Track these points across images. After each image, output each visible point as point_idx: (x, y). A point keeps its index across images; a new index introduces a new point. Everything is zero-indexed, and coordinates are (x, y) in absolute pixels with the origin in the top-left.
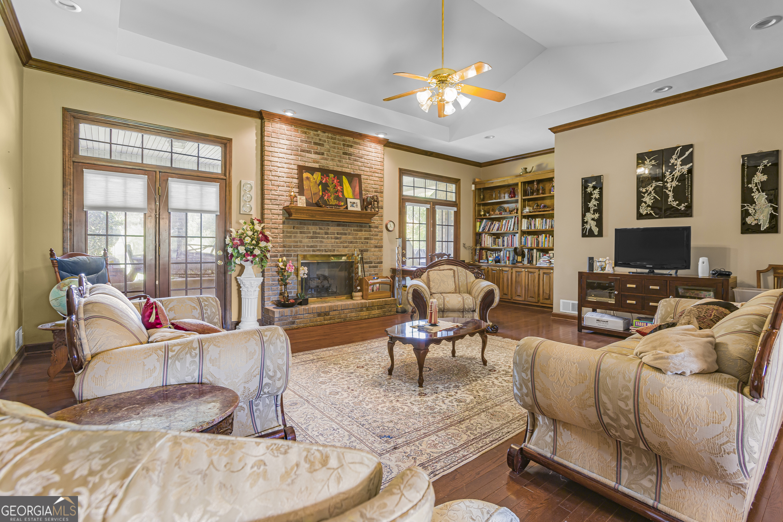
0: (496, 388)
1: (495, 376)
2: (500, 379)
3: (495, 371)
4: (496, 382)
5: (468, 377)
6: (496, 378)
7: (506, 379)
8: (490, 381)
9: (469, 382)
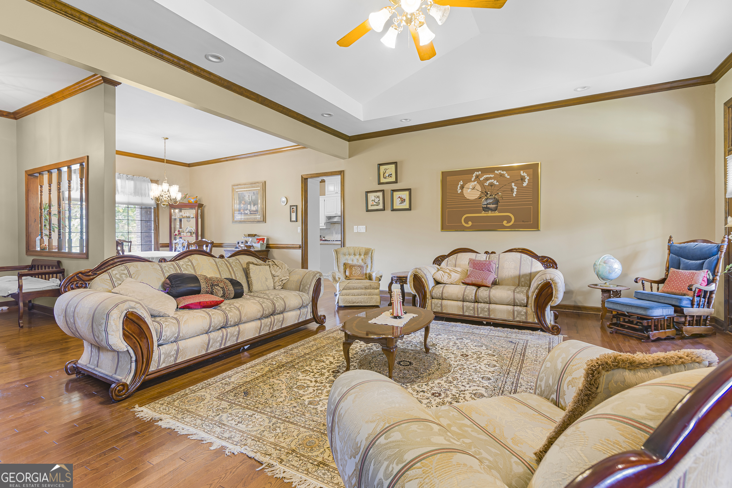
0: (331, 354)
1: (333, 366)
2: (328, 362)
3: (333, 372)
4: (331, 359)
5: (358, 361)
6: (331, 363)
7: (323, 364)
8: (336, 359)
9: (355, 356)
